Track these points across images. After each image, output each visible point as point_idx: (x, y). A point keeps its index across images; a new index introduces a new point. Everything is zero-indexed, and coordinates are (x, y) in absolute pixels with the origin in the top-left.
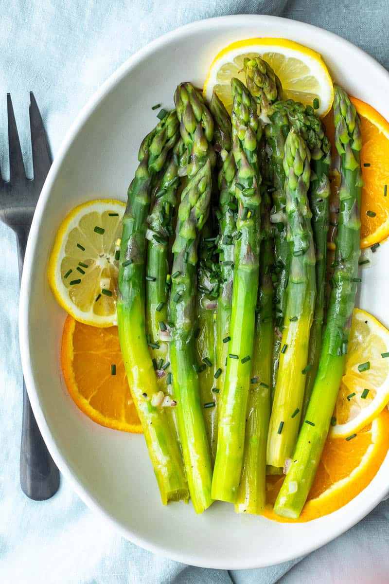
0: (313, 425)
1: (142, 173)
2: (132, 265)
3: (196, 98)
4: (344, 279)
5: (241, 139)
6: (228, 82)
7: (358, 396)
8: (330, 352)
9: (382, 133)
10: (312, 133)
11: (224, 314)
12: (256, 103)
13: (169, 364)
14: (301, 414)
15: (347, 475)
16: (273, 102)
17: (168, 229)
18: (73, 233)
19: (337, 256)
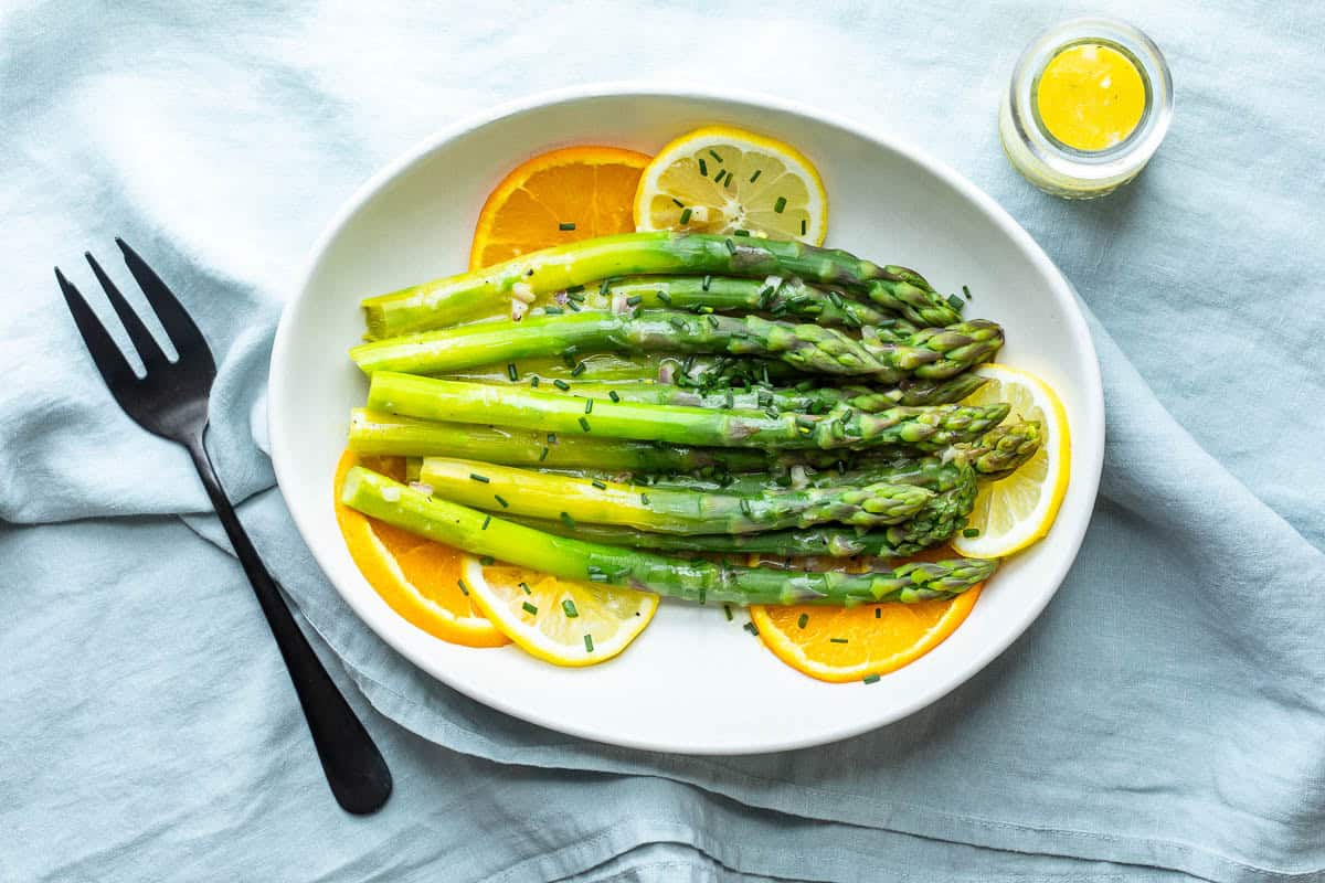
0: (485, 527)
1: (867, 270)
2: (728, 254)
3: (980, 351)
4: (706, 577)
5: (918, 419)
6: (1005, 399)
7: (525, 598)
8: (593, 556)
9: (926, 633)
10: (928, 526)
11: (653, 395)
12: (973, 441)
13: (576, 310)
14: (499, 510)
15: (408, 579)
16: (974, 466)
17: (782, 309)
18: (775, 164)
19: (739, 568)
